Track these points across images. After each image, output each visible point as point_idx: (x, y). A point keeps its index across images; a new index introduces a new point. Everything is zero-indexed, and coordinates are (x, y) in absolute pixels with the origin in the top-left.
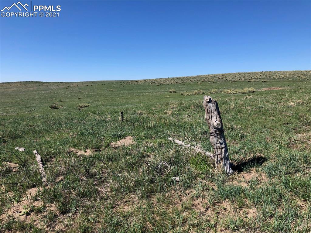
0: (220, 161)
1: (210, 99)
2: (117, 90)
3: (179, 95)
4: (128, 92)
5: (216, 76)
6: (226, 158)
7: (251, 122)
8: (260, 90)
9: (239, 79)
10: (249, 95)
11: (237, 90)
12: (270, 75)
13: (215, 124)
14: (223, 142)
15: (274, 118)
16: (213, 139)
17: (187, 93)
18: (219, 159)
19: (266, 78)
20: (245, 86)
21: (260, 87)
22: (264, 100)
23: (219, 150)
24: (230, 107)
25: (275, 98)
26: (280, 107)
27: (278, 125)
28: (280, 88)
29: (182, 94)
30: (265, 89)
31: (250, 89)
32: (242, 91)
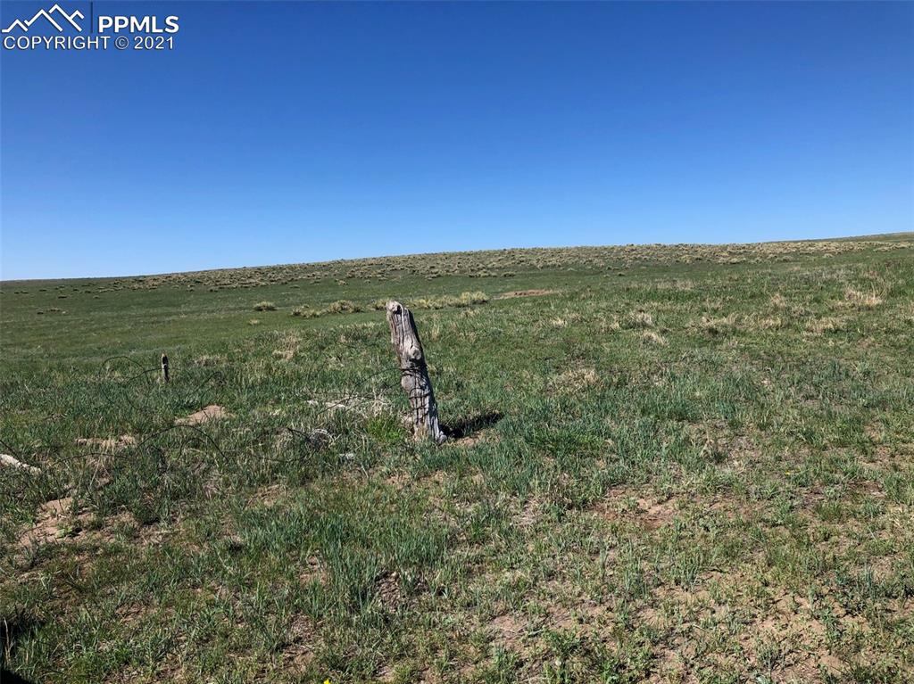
0: (422, 419)
1: (399, 307)
2: (74, 310)
3: (288, 317)
4: (115, 314)
5: (384, 262)
6: (433, 413)
7: (477, 361)
8: (501, 298)
9: (448, 271)
10: (472, 309)
11: (443, 299)
12: (522, 259)
13: (411, 352)
14: (426, 385)
15: (522, 352)
16: (407, 382)
17: (312, 311)
18: (420, 416)
19: (514, 267)
20: (462, 289)
21: (500, 290)
22: (506, 316)
23: (419, 400)
24: (430, 335)
25: (527, 312)
26: (534, 330)
27: (528, 362)
28: (547, 292)
29: (297, 314)
30: (512, 294)
31: (475, 296)
32: (456, 300)
